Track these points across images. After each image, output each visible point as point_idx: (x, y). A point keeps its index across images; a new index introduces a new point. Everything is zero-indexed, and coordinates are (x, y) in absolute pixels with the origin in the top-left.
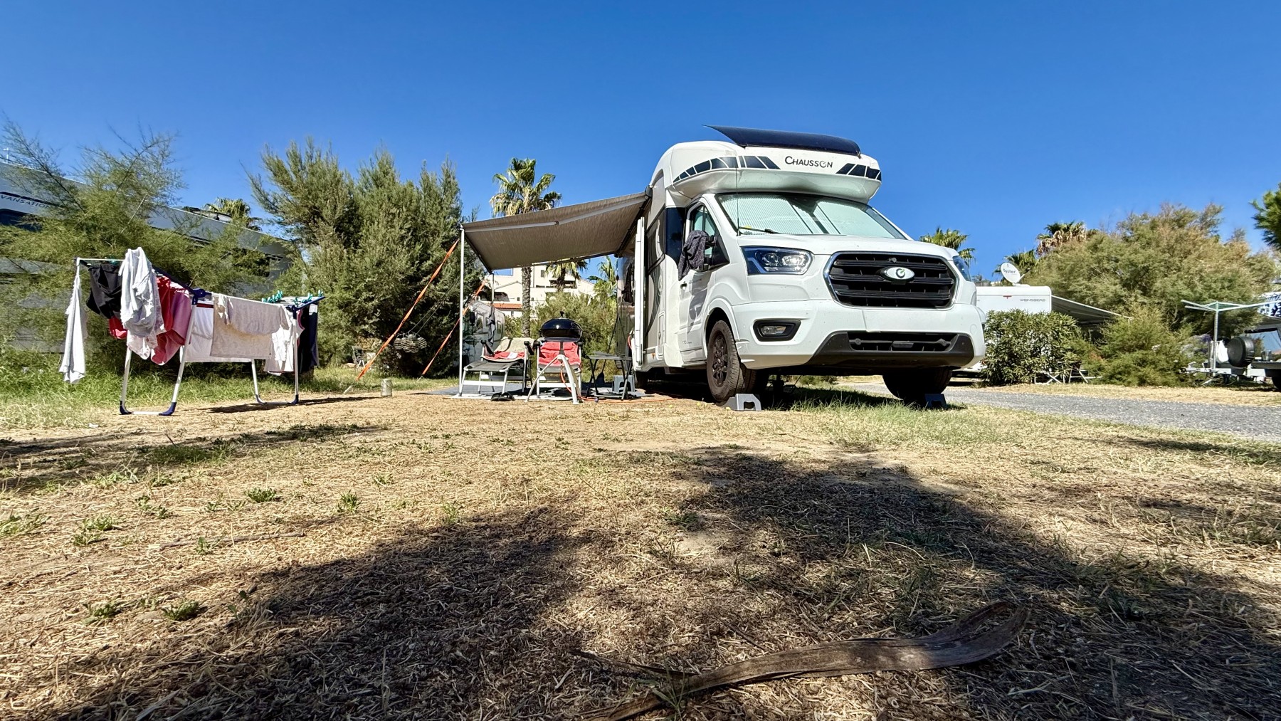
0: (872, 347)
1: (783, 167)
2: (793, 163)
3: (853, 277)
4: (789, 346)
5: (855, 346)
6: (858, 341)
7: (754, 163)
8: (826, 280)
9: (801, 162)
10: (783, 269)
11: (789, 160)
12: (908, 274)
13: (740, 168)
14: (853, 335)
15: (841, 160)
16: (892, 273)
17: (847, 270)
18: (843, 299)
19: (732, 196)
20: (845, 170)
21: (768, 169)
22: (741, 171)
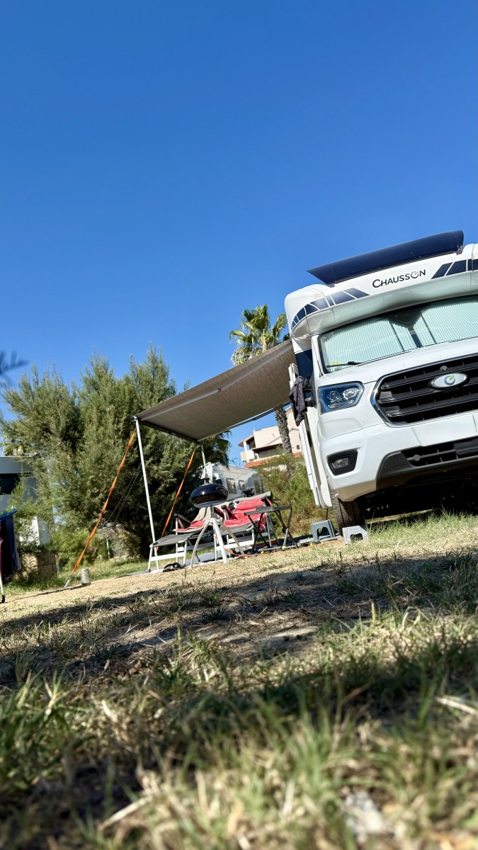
0: (436, 459)
1: (372, 292)
2: (382, 285)
3: (403, 396)
4: (353, 476)
5: (414, 463)
6: (417, 458)
7: (343, 299)
8: (375, 407)
9: (391, 281)
10: (343, 404)
11: (377, 284)
12: (458, 378)
13: (330, 307)
14: (408, 452)
15: (433, 264)
16: (440, 382)
17: (395, 391)
18: (395, 420)
19: (332, 333)
20: (440, 273)
21: (357, 299)
22: (332, 309)
